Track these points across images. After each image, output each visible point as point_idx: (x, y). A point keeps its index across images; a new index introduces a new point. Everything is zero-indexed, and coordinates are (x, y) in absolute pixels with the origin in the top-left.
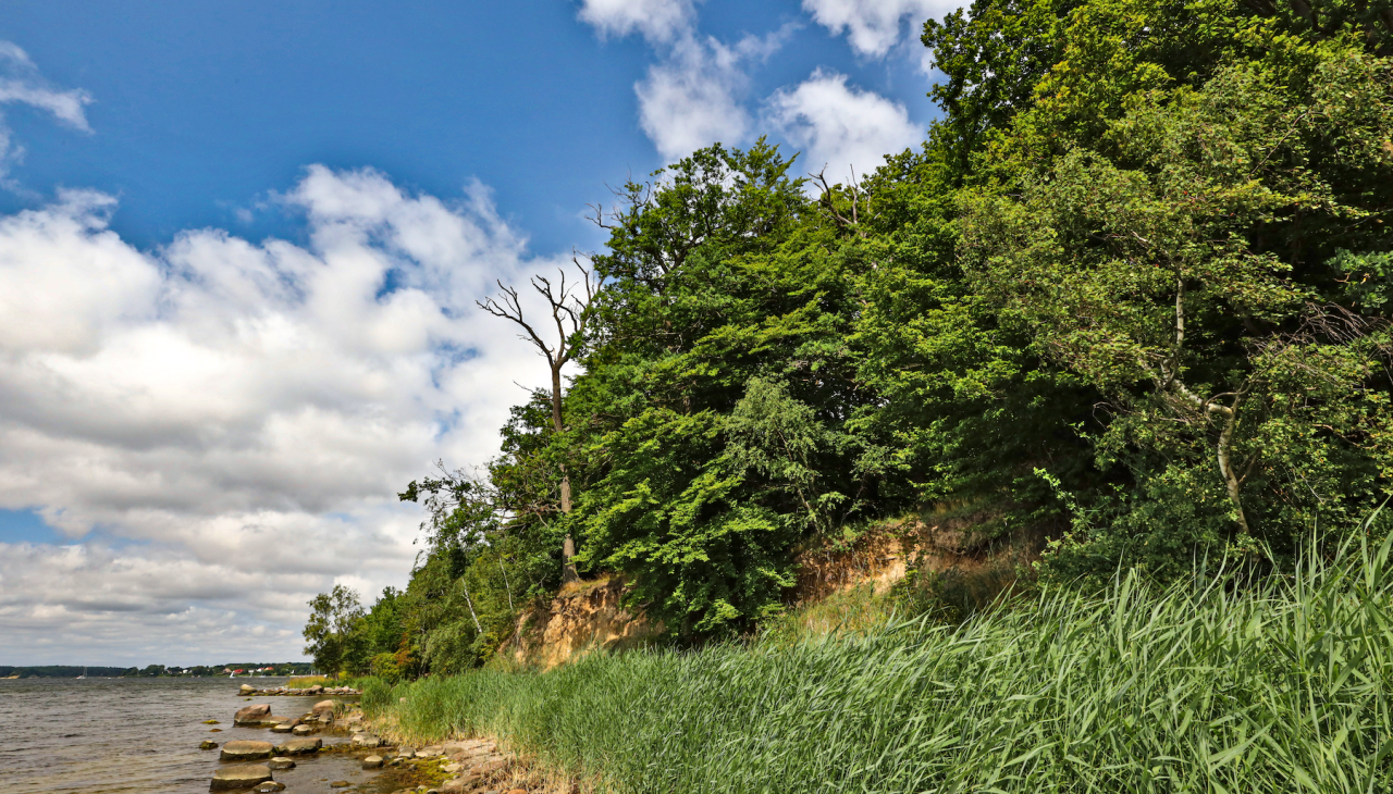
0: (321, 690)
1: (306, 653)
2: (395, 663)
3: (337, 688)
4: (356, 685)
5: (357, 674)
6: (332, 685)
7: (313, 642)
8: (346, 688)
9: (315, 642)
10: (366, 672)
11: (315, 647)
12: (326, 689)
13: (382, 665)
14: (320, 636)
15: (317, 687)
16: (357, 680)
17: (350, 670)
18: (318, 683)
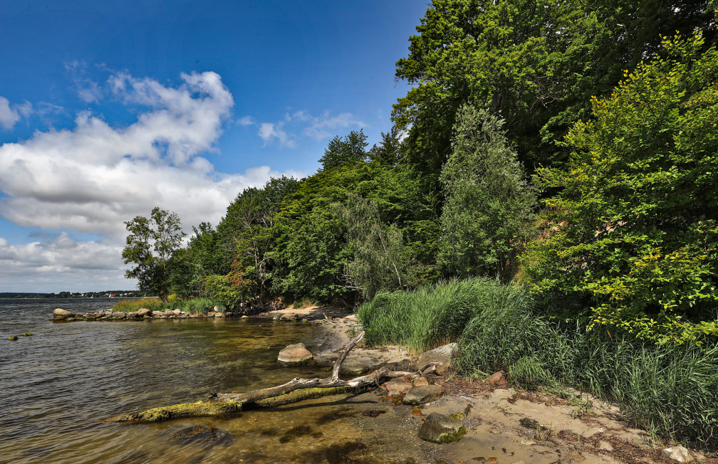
0: (149, 314)
1: (129, 277)
2: (229, 285)
3: (167, 311)
4: (187, 308)
5: (187, 297)
6: (161, 308)
7: (133, 266)
8: (177, 311)
9: (137, 265)
10: (196, 295)
11: (138, 269)
12: (154, 312)
13: (215, 287)
14: (142, 259)
15: (144, 311)
16: (188, 303)
17: (178, 292)
18: (145, 307)
